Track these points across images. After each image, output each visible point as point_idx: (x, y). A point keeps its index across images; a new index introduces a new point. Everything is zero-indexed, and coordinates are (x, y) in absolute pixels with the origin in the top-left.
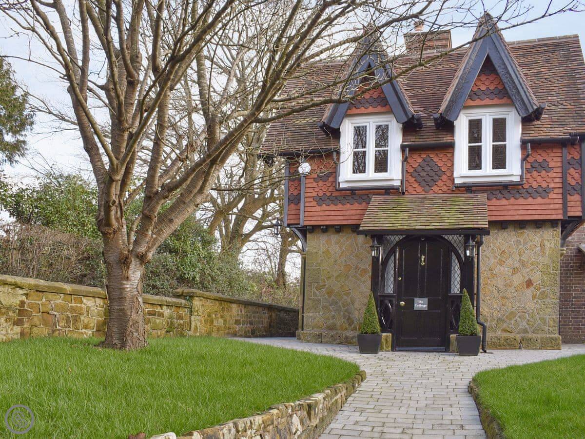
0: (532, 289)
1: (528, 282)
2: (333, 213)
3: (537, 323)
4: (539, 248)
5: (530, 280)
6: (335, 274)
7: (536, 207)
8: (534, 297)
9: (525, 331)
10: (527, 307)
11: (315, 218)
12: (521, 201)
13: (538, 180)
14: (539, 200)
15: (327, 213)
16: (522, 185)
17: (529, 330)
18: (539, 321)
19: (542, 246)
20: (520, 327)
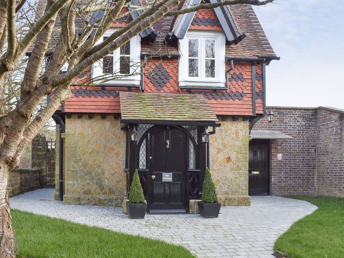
0: (230, 163)
1: (228, 159)
2: (88, 103)
3: (234, 187)
4: (235, 135)
5: (230, 157)
6: (89, 151)
7: (235, 106)
8: (232, 169)
9: (227, 193)
10: (227, 176)
11: (74, 107)
12: (225, 101)
13: (235, 87)
14: (237, 101)
15: (83, 103)
16: (226, 90)
17: (229, 193)
18: (236, 187)
19: (237, 134)
20: (223, 190)
